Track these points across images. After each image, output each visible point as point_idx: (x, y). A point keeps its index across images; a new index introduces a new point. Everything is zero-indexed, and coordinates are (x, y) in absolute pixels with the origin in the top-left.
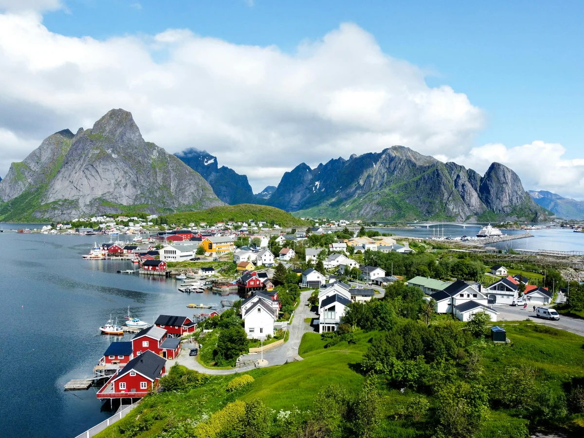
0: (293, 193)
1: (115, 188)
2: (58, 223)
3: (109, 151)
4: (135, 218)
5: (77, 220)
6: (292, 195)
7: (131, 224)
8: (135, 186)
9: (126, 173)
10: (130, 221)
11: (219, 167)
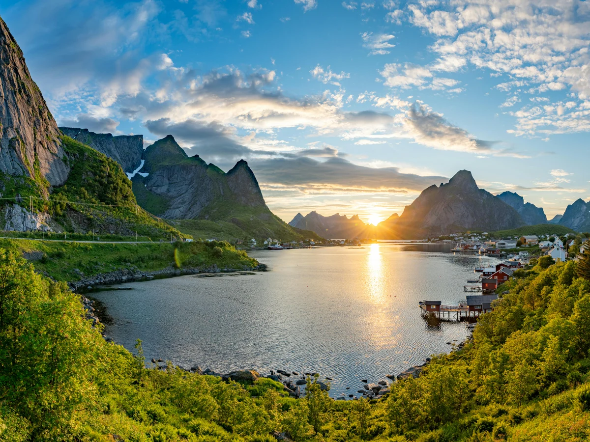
0: (574, 218)
1: (461, 218)
2: (432, 238)
3: (458, 196)
4: (475, 234)
5: (442, 236)
6: (573, 220)
7: (473, 238)
8: (473, 217)
9: (468, 208)
10: (472, 236)
11: (525, 203)
